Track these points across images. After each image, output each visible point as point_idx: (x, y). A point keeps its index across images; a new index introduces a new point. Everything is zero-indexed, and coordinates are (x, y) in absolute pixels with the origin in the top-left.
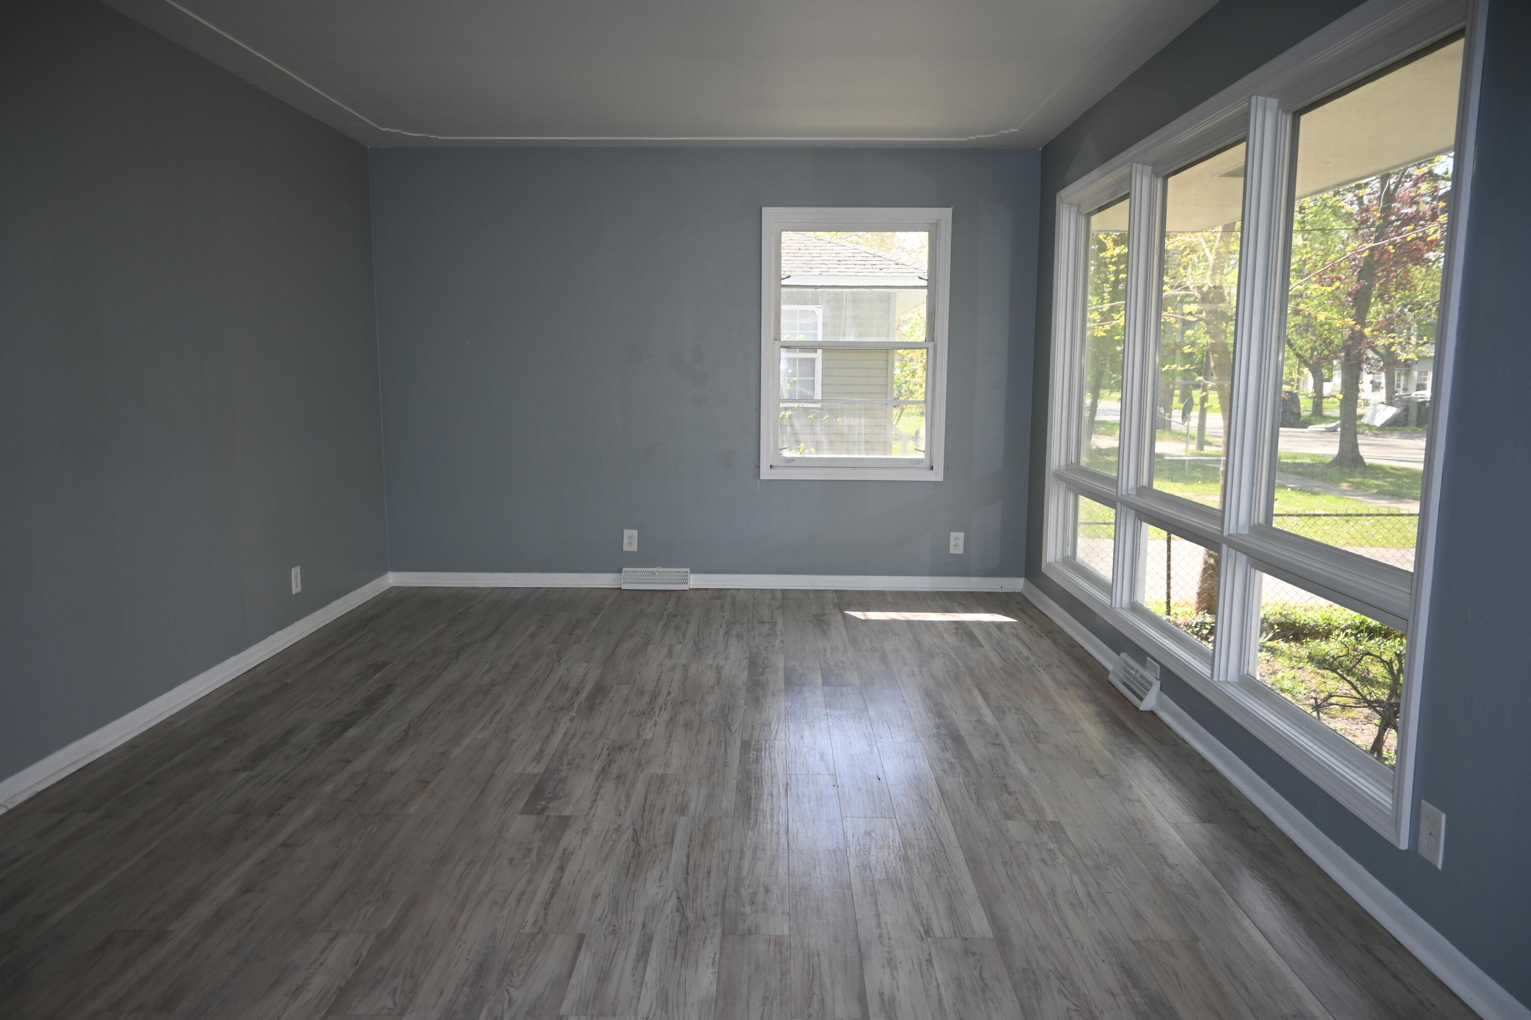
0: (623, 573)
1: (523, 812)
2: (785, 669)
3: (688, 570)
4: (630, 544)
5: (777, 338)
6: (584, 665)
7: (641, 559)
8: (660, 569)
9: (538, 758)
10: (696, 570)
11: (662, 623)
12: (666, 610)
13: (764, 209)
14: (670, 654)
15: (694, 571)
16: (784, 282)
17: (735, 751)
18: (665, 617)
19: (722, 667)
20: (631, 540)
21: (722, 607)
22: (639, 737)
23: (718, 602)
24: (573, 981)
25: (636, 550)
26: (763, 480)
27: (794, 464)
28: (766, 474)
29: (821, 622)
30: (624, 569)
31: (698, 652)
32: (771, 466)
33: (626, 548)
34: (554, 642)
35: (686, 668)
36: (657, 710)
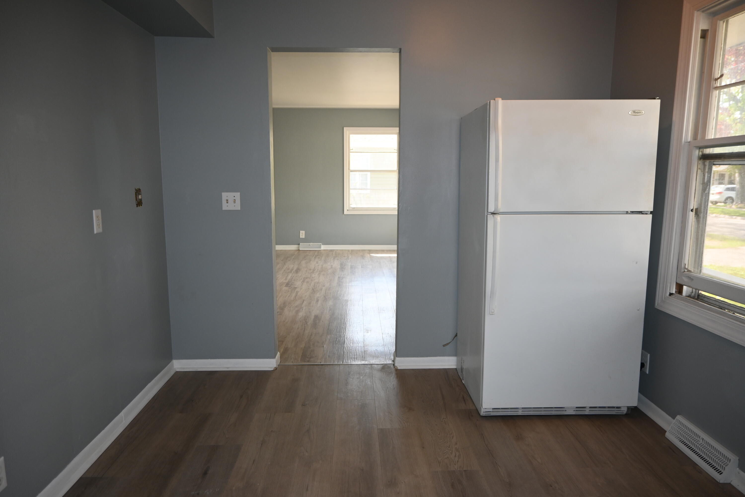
0: (300, 245)
1: (285, 287)
2: (351, 265)
3: (321, 244)
4: (302, 236)
5: (349, 169)
6: (293, 265)
7: (305, 240)
8: (312, 244)
9: (286, 279)
10: (325, 244)
11: (314, 257)
12: (315, 254)
13: (345, 128)
14: (317, 263)
15: (323, 244)
16: (351, 151)
17: (336, 278)
18: (314, 256)
19: (332, 265)
20: (302, 234)
21: (332, 254)
22: (311, 276)
23: (331, 253)
24: (304, 304)
25: (304, 238)
26: (345, 214)
27: (355, 209)
28: (346, 212)
29: (363, 257)
30: (300, 244)
31: (325, 262)
32: (348, 210)
33: (301, 237)
34: (282, 261)
35: (322, 265)
36: (315, 272)
